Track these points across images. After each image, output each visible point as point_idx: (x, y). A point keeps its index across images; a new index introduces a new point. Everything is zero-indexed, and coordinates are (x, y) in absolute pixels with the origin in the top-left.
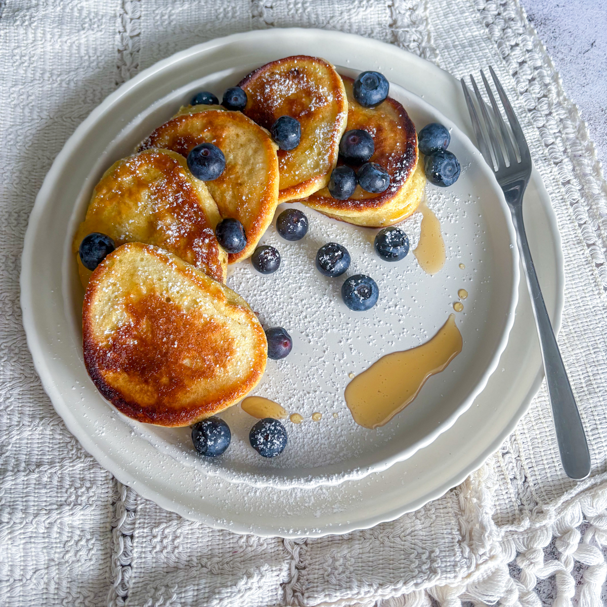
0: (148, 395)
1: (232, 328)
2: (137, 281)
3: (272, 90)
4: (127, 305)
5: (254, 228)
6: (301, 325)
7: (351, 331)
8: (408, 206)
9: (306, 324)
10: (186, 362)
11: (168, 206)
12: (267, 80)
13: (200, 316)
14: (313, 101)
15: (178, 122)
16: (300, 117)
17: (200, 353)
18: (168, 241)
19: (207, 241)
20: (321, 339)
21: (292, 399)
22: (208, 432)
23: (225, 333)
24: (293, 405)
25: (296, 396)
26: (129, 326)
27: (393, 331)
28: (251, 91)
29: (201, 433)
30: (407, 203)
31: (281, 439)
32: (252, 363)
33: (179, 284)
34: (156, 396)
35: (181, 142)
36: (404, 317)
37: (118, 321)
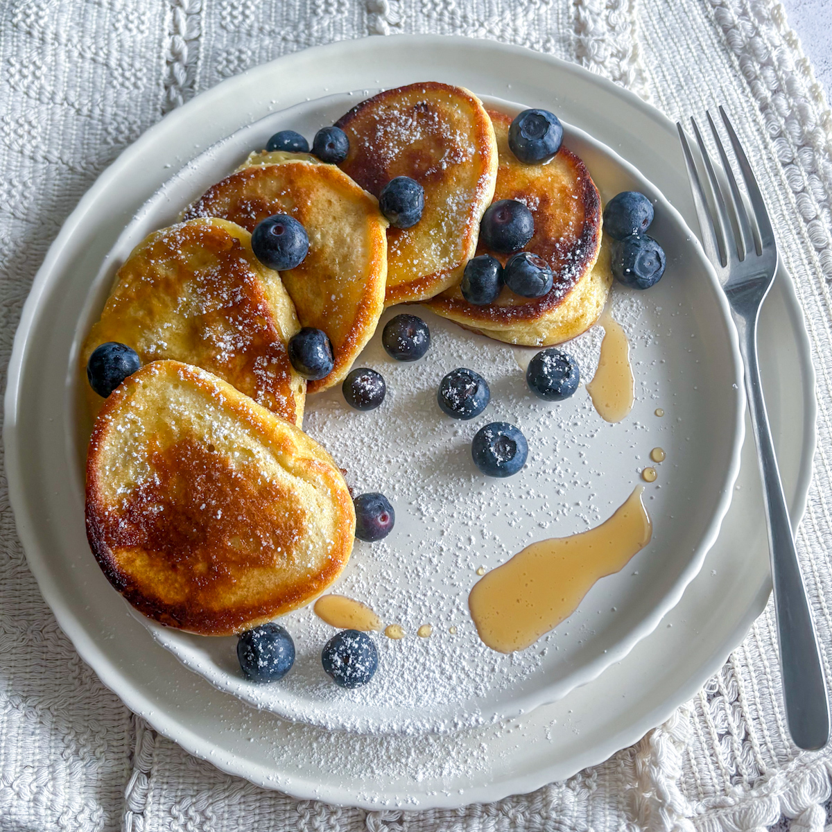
0: (175, 588)
1: (303, 493)
2: (167, 419)
3: (386, 133)
4: (151, 454)
5: (346, 344)
6: (411, 489)
9: (418, 489)
11: (221, 305)
12: (381, 117)
13: (257, 474)
14: (446, 154)
15: (244, 178)
16: (424, 178)
17: (253, 529)
18: (219, 357)
19: (274, 361)
20: (440, 513)
21: (390, 602)
22: (260, 648)
23: (291, 502)
24: (391, 611)
25: (396, 599)
26: (153, 483)
28: (356, 133)
29: (249, 648)
31: (367, 664)
32: (330, 547)
33: (227, 425)
34: (187, 590)
35: (246, 209)
37: (137, 475)
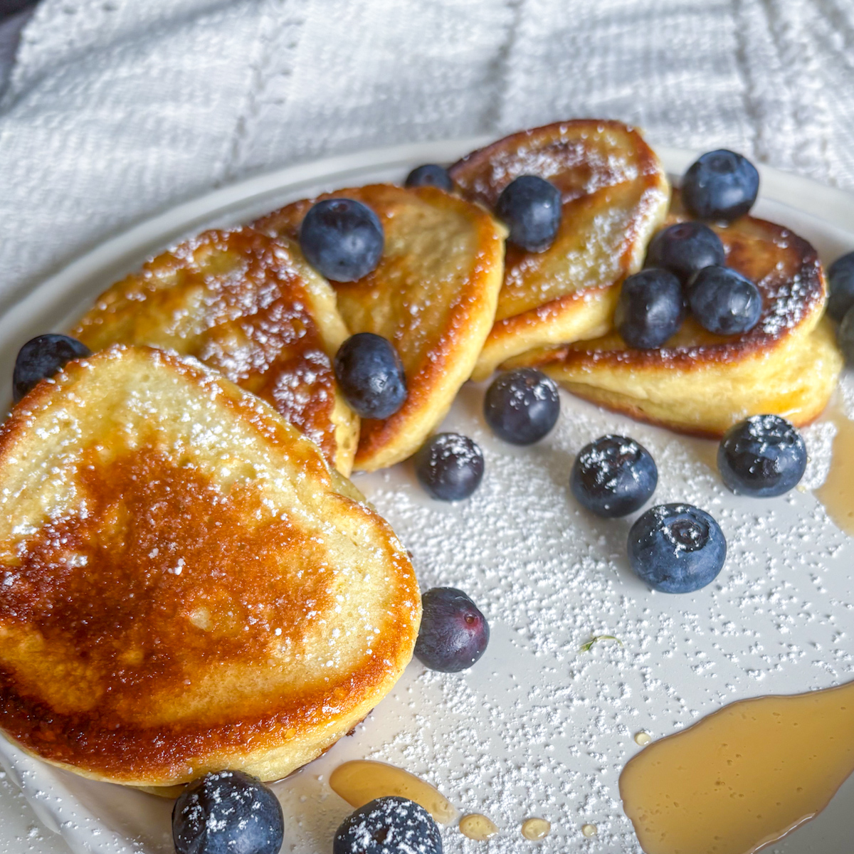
0: (79, 689)
1: (334, 547)
2: (121, 419)
4: (83, 469)
5: (428, 367)
6: (517, 613)
7: (649, 638)
8: (802, 391)
9: (530, 613)
10: (199, 617)
11: (240, 313)
13: (257, 503)
14: (594, 179)
17: (237, 594)
19: (310, 378)
20: (566, 648)
21: (471, 777)
23: (312, 554)
24: (471, 793)
25: (483, 770)
26: (77, 517)
27: (761, 647)
29: (196, 798)
30: (800, 382)
31: (423, 848)
32: (371, 638)
33: (218, 429)
34: (99, 692)
36: (791, 619)
37: (54, 504)
